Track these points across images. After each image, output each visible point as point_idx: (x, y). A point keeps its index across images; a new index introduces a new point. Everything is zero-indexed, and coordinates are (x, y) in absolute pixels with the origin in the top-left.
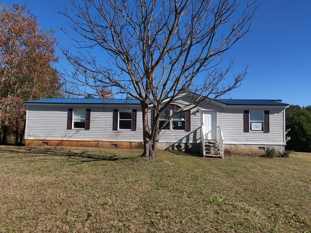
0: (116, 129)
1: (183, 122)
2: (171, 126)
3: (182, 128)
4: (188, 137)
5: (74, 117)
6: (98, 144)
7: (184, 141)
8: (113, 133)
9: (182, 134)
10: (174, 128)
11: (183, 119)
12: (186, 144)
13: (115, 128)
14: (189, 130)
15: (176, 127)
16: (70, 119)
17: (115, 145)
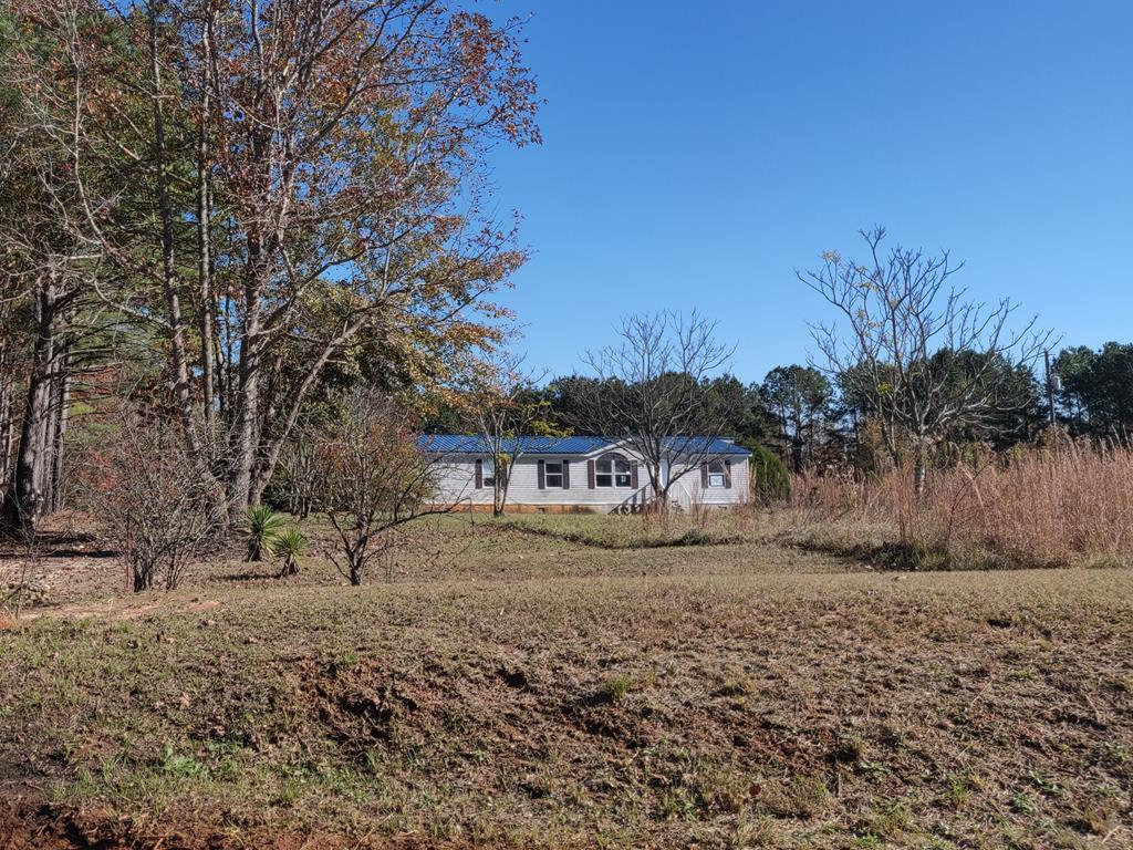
0: (543, 488)
1: (628, 477)
2: (614, 481)
3: (627, 483)
4: (635, 497)
5: (483, 472)
6: (519, 509)
7: (630, 502)
8: (539, 492)
9: (628, 492)
10: (617, 485)
11: (628, 473)
12: (633, 506)
13: (541, 486)
14: (637, 487)
15: (619, 483)
16: (479, 474)
17: (543, 509)
